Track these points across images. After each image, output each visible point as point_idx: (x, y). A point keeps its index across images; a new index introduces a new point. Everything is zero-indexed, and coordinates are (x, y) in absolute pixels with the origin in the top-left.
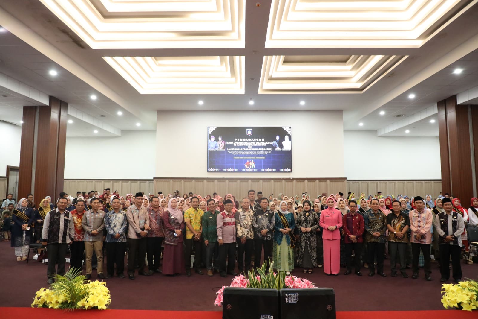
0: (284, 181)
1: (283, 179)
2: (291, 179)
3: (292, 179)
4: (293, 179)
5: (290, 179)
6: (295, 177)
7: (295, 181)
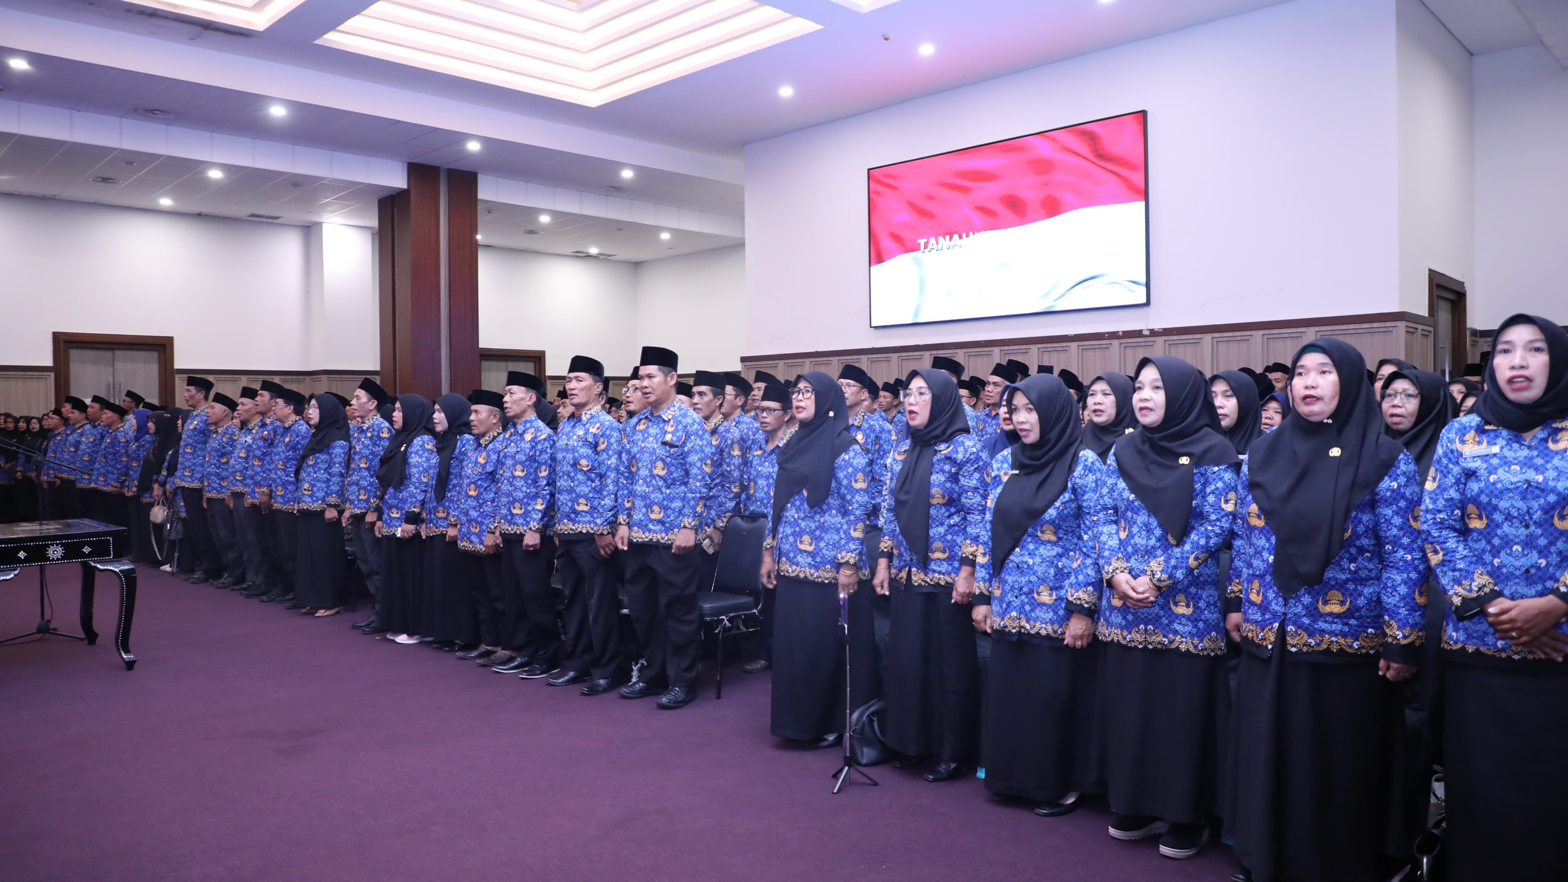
0: (1116, 343)
1: (1113, 335)
2: (1145, 333)
3: (1148, 333)
4: (1153, 333)
5: (1138, 334)
6: (1158, 326)
7: (1160, 340)
